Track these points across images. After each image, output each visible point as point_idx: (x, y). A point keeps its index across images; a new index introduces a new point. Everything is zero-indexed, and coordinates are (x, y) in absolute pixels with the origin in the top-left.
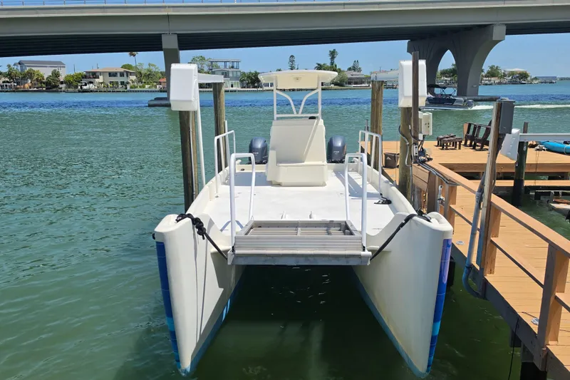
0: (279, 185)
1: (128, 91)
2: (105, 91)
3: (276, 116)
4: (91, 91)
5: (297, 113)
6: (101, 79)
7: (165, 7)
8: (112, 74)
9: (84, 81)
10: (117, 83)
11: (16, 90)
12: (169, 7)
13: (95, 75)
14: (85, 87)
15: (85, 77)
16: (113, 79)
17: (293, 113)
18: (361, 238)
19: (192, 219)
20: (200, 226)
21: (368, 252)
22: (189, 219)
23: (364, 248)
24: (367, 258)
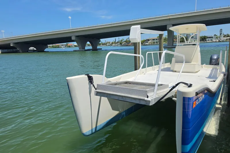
2: (151, 45)
4: (147, 45)
6: (150, 41)
7: (169, 16)
8: (153, 40)
9: (145, 42)
10: (155, 42)
11: (127, 46)
12: (170, 16)
13: (148, 40)
14: (145, 44)
15: (146, 41)
16: (154, 41)
18: (146, 91)
19: (88, 76)
20: (90, 79)
21: (149, 99)
22: (86, 76)
23: (148, 96)
24: (149, 102)
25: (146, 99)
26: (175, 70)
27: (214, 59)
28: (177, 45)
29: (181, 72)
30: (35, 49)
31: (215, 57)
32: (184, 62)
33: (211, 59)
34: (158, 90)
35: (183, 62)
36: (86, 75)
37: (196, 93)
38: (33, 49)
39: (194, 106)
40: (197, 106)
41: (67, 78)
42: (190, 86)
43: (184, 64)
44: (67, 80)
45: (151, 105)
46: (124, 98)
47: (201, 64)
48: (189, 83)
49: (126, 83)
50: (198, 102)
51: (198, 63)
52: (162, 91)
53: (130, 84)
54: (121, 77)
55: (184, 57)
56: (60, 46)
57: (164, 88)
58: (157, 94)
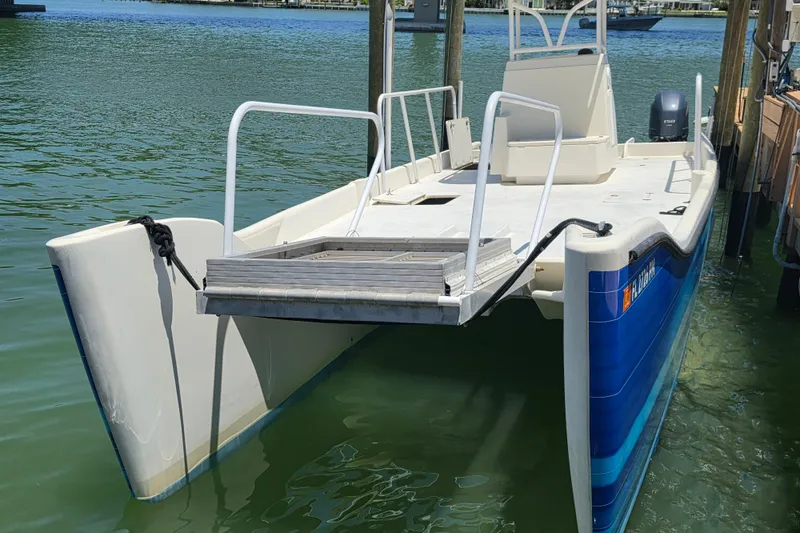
0: (513, 182)
1: (358, 9)
2: (321, 8)
3: (513, 52)
5: (555, 43)
17: (546, 45)
18: (441, 267)
19: (148, 227)
20: (161, 240)
21: (454, 298)
22: (140, 226)
23: (448, 287)
24: (455, 309)
25: (442, 299)
26: (510, 174)
27: (671, 114)
28: (512, 57)
29: (549, 181)
31: (672, 105)
32: (560, 136)
33: (657, 113)
34: (479, 260)
35: (553, 137)
36: (133, 222)
37: (631, 253)
39: (627, 304)
40: (636, 304)
41: (53, 243)
42: (604, 231)
43: (558, 147)
44: (52, 251)
45: (462, 321)
46: (343, 307)
47: (619, 143)
48: (598, 219)
49: (323, 246)
50: (637, 291)
51: (605, 137)
52: (491, 264)
53: (341, 249)
54: (281, 221)
55: (557, 114)
57: (497, 254)
58: (477, 277)
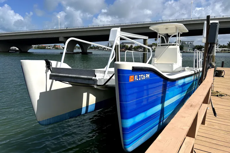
5: (167, 43)
14: (139, 50)
15: (140, 47)
19: (46, 61)
20: (48, 64)
21: (96, 78)
23: (96, 75)
24: (96, 81)
28: (158, 45)
30: (18, 49)
37: (133, 67)
38: (16, 48)
39: (132, 80)
45: (99, 84)
50: (138, 79)
56: (46, 48)
